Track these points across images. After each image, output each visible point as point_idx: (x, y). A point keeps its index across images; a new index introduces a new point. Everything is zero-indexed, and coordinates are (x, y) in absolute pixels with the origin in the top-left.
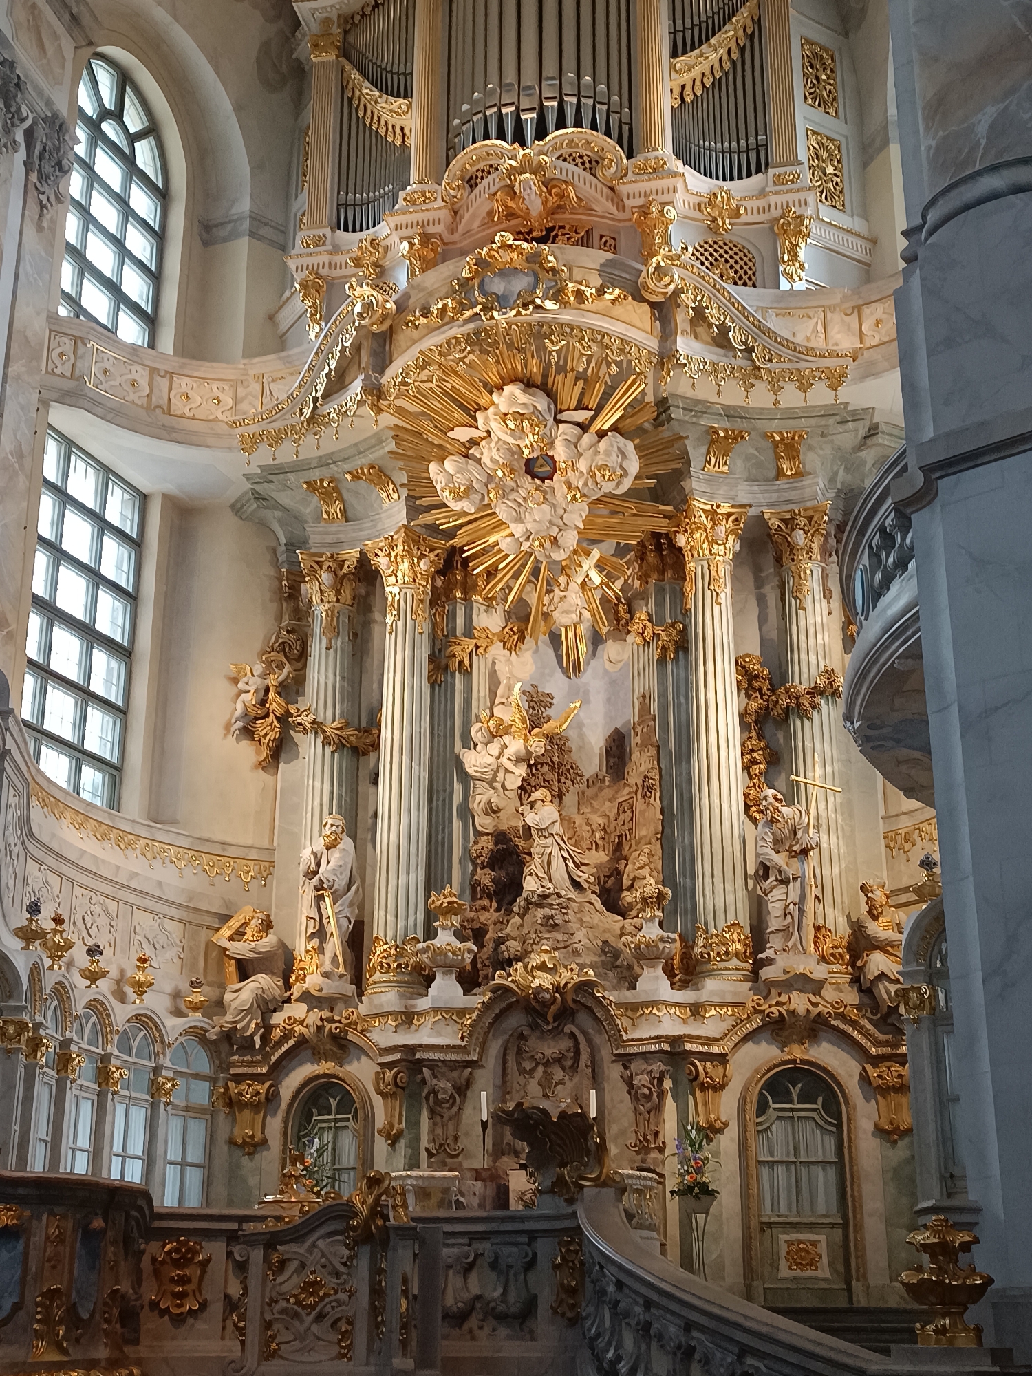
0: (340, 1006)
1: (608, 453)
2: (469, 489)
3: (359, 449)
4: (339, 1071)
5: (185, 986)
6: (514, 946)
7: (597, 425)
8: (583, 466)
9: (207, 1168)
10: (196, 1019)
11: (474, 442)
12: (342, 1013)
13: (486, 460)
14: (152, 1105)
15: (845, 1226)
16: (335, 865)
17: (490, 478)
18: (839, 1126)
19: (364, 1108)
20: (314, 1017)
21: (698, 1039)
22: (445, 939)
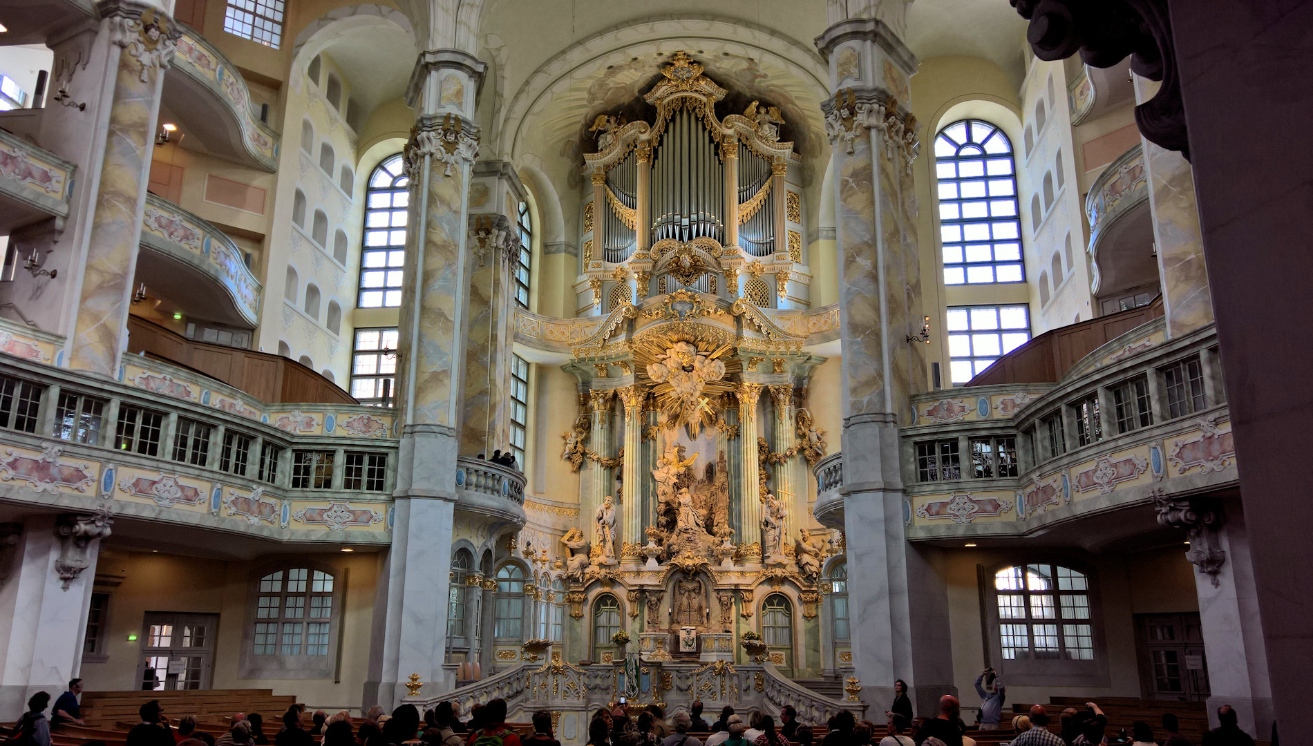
0: (612, 568)
1: (715, 367)
2: (662, 376)
3: (618, 356)
4: (612, 591)
5: (553, 559)
6: (676, 548)
7: (711, 357)
8: (705, 370)
9: (562, 625)
10: (559, 572)
11: (664, 359)
12: (614, 571)
13: (668, 366)
14: (547, 604)
15: (791, 649)
16: (608, 517)
17: (669, 372)
18: (790, 614)
19: (622, 605)
20: (603, 572)
21: (744, 585)
22: (652, 545)
